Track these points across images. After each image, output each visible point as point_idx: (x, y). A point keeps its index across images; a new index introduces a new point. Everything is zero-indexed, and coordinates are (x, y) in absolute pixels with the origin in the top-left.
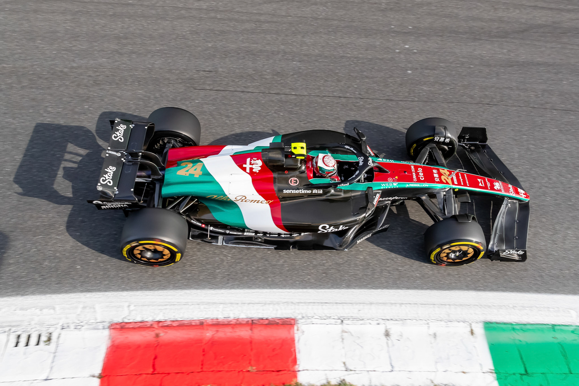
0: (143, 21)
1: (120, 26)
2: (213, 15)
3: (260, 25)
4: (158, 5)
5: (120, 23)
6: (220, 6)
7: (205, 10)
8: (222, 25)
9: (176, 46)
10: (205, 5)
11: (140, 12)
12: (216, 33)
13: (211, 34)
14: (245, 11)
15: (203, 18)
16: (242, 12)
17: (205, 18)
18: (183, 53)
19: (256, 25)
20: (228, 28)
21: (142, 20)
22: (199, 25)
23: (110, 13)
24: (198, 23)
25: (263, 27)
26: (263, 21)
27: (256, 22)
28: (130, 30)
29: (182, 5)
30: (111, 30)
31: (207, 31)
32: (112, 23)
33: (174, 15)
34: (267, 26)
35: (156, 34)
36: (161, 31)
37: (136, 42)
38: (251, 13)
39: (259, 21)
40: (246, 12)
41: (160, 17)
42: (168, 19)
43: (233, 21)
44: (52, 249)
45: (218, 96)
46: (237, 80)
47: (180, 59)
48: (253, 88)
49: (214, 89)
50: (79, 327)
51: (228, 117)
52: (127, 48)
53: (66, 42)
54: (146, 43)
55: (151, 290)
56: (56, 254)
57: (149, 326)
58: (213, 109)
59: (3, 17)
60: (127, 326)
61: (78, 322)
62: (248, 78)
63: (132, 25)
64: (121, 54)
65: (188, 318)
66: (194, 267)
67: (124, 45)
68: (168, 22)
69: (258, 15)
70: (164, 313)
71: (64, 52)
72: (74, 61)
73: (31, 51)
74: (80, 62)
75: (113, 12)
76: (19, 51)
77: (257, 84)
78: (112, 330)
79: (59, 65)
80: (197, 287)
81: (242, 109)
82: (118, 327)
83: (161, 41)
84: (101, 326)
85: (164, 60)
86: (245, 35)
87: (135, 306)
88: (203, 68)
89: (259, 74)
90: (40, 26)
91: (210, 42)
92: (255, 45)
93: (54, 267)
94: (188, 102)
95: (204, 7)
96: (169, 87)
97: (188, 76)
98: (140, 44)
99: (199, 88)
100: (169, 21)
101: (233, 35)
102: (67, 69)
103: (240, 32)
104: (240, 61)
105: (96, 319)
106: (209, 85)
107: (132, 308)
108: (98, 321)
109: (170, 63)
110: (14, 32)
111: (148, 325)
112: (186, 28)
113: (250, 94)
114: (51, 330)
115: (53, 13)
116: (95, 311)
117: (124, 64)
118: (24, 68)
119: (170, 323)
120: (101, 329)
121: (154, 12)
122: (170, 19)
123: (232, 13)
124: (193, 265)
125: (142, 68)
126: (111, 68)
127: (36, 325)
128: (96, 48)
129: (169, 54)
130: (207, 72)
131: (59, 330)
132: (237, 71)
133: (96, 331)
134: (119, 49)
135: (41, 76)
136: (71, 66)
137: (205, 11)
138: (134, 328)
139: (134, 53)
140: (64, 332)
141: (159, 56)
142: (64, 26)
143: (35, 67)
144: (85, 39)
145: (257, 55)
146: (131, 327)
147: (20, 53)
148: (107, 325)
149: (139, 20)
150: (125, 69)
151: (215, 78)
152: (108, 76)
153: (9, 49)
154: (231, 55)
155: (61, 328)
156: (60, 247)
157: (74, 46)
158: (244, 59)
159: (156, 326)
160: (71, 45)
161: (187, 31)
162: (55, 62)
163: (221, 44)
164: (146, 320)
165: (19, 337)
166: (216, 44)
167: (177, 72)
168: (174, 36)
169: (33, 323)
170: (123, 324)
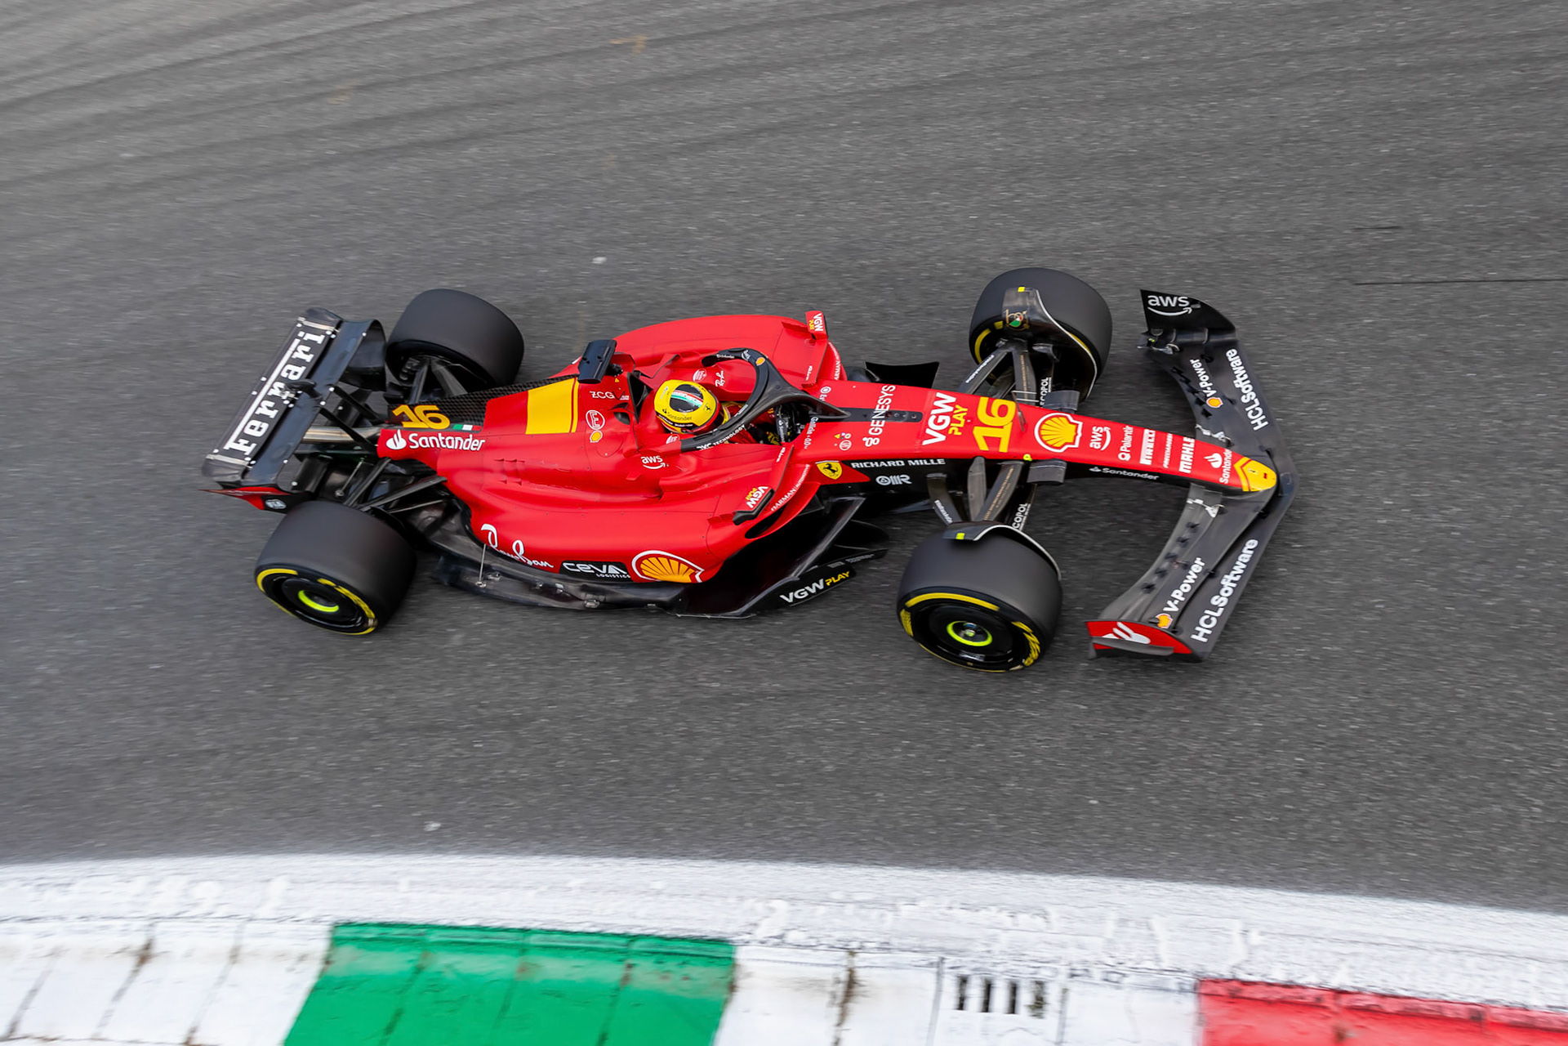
0: (1187, 106)
1: (1125, 126)
2: (1381, 60)
3: (1536, 69)
4: (1220, 55)
5: (1124, 119)
6: (1401, 31)
7: (1357, 49)
8: (1414, 85)
9: (1286, 164)
10: (1356, 35)
11: (1176, 82)
12: (1397, 113)
13: (1383, 118)
14: (1482, 34)
15: (1353, 76)
16: (1471, 40)
17: (1360, 72)
18: (1308, 183)
19: (1522, 71)
20: (1433, 94)
21: (1183, 103)
22: (1343, 96)
23: (1099, 97)
24: (1341, 92)
25: (1548, 75)
26: (1542, 55)
27: (1519, 61)
28: (1155, 135)
29: (1287, 47)
30: (1106, 140)
31: (1373, 110)
32: (1106, 123)
33: (1268, 78)
34: (1558, 69)
35: (1225, 138)
36: (1238, 128)
37: (1173, 166)
38: (1502, 38)
39: (1529, 58)
40: (1483, 38)
41: (1230, 90)
42: (1254, 90)
43: (1448, 70)
44: (1022, 747)
45: (1430, 301)
46: (1485, 247)
47: (1303, 202)
48: (1539, 266)
49: (1414, 280)
50: (1114, 977)
51: (1469, 360)
52: (1151, 185)
53: (998, 188)
54: (1200, 167)
55: (1301, 890)
56: (1032, 760)
57: (1309, 1000)
58: (1419, 339)
59: (849, 143)
60: (1248, 992)
61: (1110, 961)
62: (1519, 236)
63: (1156, 121)
64: (1134, 202)
65: (1427, 993)
66: (1425, 831)
67: (1145, 177)
68: (1254, 100)
69: (1524, 41)
70: (1352, 967)
71: (995, 215)
72: (1021, 235)
73: (918, 220)
74: (1038, 236)
75: (1103, 92)
76: (894, 223)
77: (1552, 252)
78: (1204, 998)
79: (987, 249)
80: (1442, 894)
81: (1515, 335)
82: (1220, 990)
83: (1242, 156)
84: (1172, 982)
85: (1255, 207)
86: (1491, 108)
87: (1262, 934)
88: (1373, 220)
89: (1555, 221)
90: (934, 153)
91: (1382, 141)
92: (1529, 135)
93: (1030, 798)
94: (1340, 325)
95: (1354, 41)
96: (1282, 285)
97: (1330, 248)
98: (1186, 169)
99: (1369, 281)
100: (1255, 95)
101: (1452, 111)
102: (1007, 258)
103: (1474, 98)
104: (1488, 188)
105: (1158, 959)
106: (1397, 269)
107: (1255, 938)
108: (1165, 966)
109: (1274, 214)
110: (877, 175)
111: (1309, 996)
112: (1307, 110)
113: (1532, 285)
114: (1043, 974)
115: (959, 116)
116: (1152, 935)
117: (1148, 230)
118: (909, 264)
119: (1372, 1001)
120: (1174, 991)
121: (1212, 77)
122: (1259, 91)
123: (1442, 47)
124: (1421, 824)
125: (1197, 237)
126: (1117, 246)
127: (1005, 957)
128: (1073, 194)
129: (1268, 189)
130: (1386, 232)
131: (1063, 978)
132: (1480, 218)
133: (1160, 995)
134: (1133, 190)
135: (949, 281)
136: (1018, 250)
137: (1357, 52)
138: (1267, 1003)
139: (1174, 196)
140: (1075, 987)
141: (1241, 197)
142: (989, 147)
143: (933, 259)
144: (1043, 175)
145: (1541, 163)
146: (1259, 996)
147: (896, 228)
148: (1189, 981)
149: (1175, 104)
150: (1154, 243)
151: (1412, 247)
152: (1111, 269)
153: (871, 220)
154: (1452, 172)
155: (1069, 971)
156: (1039, 741)
157: (1018, 196)
158: (1498, 179)
159: (1328, 1002)
160: (1011, 195)
161: (1313, 117)
162: (977, 242)
163: (1418, 142)
164: (1301, 981)
165: (963, 981)
166: (1403, 144)
167: (1298, 238)
168: (1277, 138)
169: (996, 948)
170: (1235, 984)
